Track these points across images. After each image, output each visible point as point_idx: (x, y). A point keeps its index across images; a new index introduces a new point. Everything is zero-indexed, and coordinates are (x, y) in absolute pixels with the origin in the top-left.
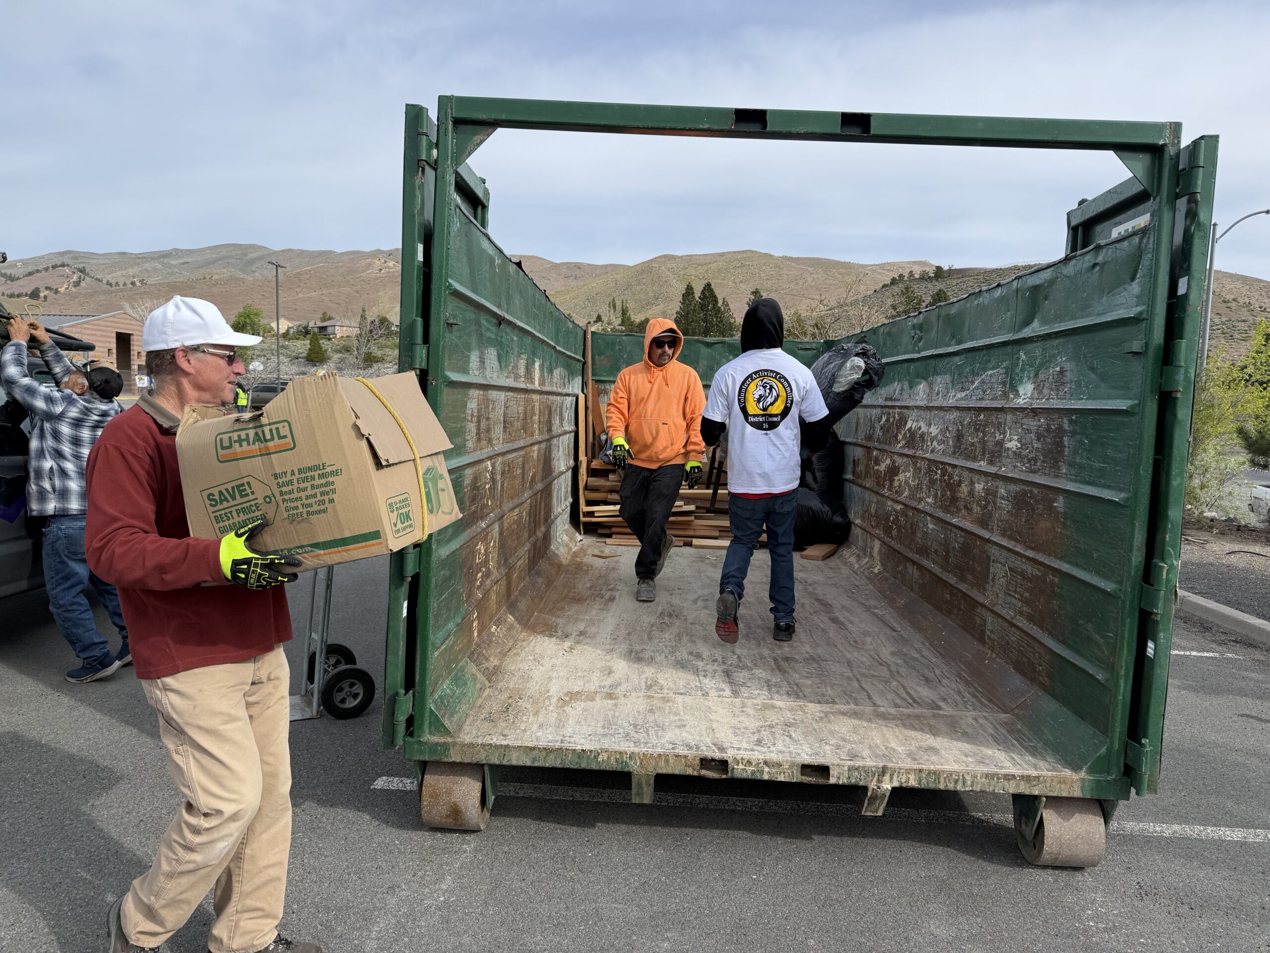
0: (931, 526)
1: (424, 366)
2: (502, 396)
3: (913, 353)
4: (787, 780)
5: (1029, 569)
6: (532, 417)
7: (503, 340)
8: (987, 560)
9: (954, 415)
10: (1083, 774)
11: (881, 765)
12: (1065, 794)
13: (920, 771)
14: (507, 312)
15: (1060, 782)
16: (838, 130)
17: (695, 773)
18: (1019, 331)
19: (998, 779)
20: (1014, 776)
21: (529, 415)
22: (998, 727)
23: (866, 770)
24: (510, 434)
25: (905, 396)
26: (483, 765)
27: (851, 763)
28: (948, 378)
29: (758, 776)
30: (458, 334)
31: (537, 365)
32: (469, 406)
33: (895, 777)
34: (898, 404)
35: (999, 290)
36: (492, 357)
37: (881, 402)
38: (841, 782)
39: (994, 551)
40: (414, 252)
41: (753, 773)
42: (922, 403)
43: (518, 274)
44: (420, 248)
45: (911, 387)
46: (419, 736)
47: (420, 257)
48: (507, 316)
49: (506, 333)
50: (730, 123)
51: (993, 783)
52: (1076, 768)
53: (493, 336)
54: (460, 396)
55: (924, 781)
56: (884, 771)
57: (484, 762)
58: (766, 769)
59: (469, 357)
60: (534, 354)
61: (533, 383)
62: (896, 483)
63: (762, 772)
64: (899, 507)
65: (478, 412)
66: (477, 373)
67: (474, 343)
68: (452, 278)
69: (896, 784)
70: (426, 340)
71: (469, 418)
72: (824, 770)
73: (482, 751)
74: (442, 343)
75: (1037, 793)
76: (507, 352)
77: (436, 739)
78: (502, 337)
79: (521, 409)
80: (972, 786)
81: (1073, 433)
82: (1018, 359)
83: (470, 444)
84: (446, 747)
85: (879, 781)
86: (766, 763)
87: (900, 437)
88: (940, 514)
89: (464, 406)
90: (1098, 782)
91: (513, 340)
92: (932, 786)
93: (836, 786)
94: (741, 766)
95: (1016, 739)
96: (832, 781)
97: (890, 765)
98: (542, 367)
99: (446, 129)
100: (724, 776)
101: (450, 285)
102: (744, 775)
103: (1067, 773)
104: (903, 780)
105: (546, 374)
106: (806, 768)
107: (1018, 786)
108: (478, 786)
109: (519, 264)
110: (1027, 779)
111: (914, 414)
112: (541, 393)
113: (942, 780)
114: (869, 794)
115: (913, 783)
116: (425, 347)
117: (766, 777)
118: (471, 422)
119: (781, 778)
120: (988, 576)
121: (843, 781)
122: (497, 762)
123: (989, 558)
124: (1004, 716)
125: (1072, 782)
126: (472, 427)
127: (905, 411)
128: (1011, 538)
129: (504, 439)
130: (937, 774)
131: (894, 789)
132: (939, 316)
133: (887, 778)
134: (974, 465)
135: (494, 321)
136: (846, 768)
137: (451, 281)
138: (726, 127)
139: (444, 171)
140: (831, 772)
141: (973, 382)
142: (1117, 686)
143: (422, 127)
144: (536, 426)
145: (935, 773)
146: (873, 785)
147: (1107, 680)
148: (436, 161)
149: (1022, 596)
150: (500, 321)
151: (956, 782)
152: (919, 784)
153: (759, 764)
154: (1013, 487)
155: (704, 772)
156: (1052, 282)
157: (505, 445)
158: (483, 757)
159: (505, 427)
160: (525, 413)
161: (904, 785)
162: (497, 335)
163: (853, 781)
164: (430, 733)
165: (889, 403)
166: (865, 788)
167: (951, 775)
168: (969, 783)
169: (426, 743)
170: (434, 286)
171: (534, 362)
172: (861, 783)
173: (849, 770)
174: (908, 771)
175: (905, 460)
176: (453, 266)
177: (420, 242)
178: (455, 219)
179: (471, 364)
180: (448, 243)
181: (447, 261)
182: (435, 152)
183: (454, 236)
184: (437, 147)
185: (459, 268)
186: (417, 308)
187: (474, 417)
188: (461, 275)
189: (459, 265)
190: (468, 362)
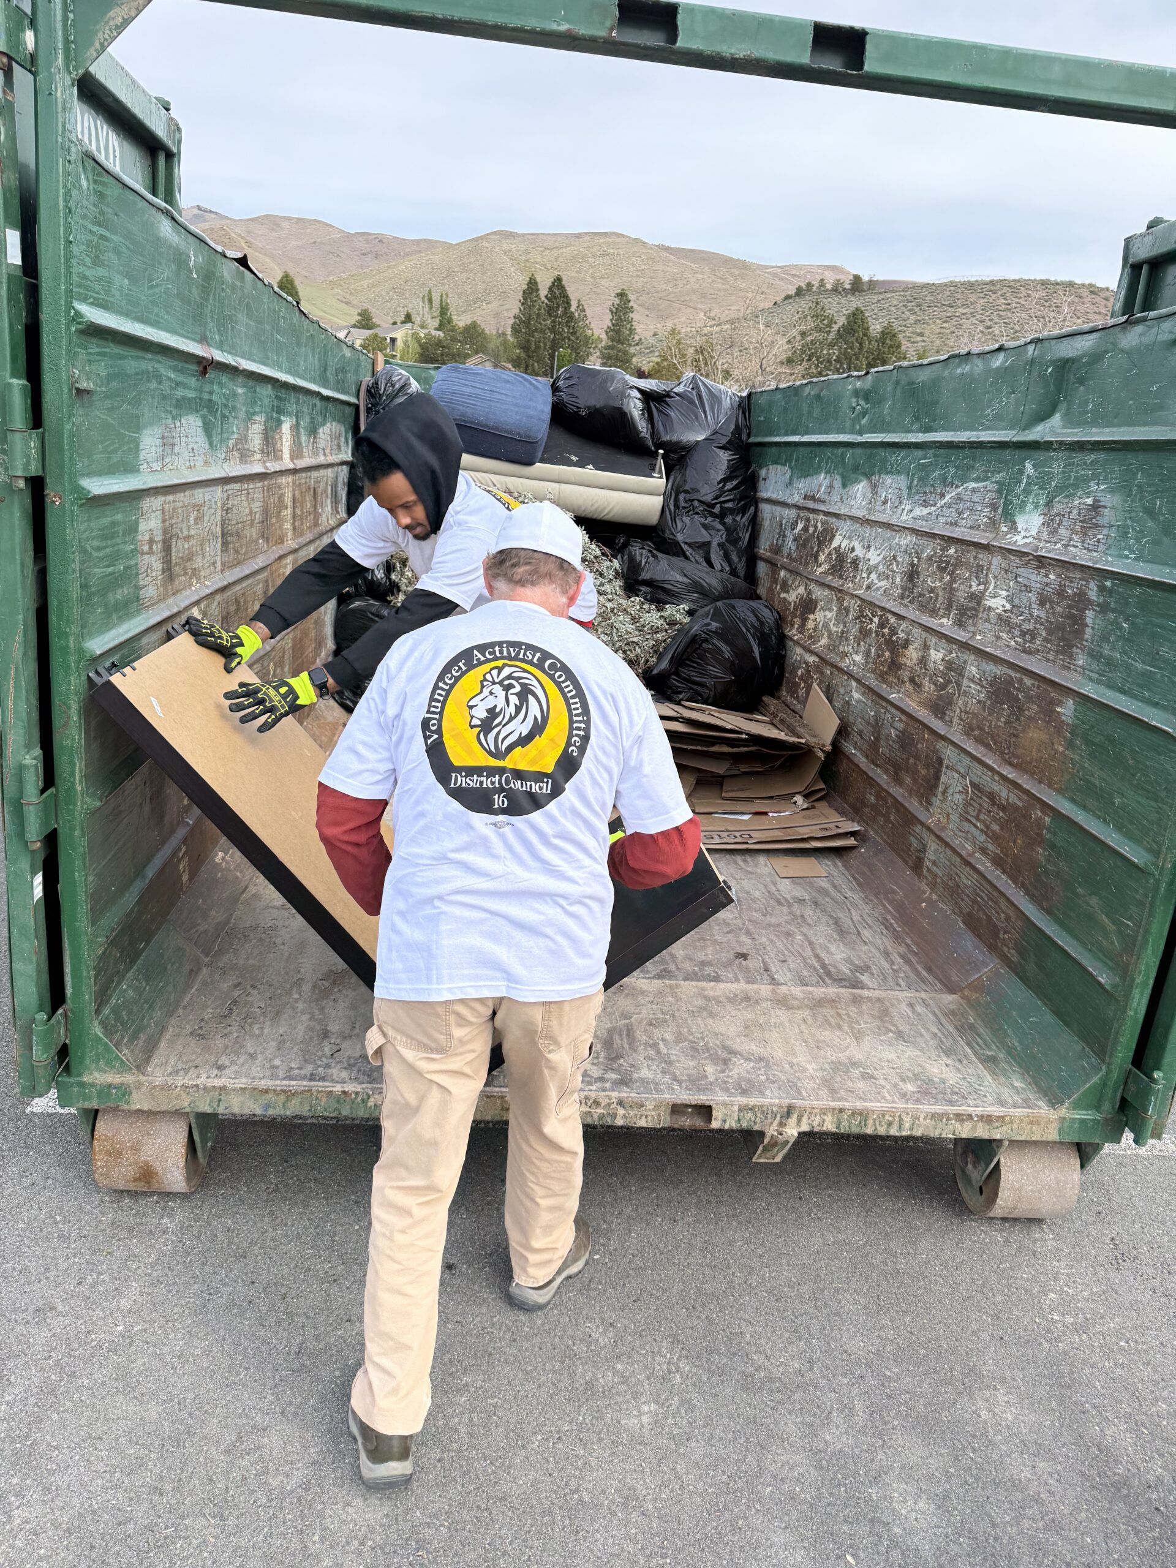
0: (856, 695)
1: (34, 470)
2: (218, 492)
3: (852, 432)
4: (651, 1125)
5: (1004, 793)
6: (279, 512)
7: (215, 398)
8: (937, 765)
9: (907, 540)
10: (1063, 1112)
11: (787, 1102)
12: (1035, 1137)
13: (841, 1110)
14: (220, 347)
15: (1031, 1123)
16: (804, 57)
18: (1028, 426)
19: (948, 1119)
20: (970, 1116)
21: (273, 511)
22: (943, 1021)
23: (764, 1111)
24: (237, 552)
25: (835, 497)
26: (184, 1116)
27: (743, 1100)
28: (902, 481)
29: (609, 1121)
30: (107, 403)
31: (286, 427)
32: (142, 527)
33: (805, 1119)
34: (822, 508)
35: (1001, 356)
36: (192, 431)
37: (797, 498)
38: (727, 1127)
39: (949, 754)
40: (1, 246)
41: (602, 1116)
42: (860, 514)
43: (242, 278)
44: (13, 240)
45: (844, 486)
46: (80, 1075)
47: (14, 255)
48: (219, 356)
49: (221, 385)
50: (608, 24)
51: (940, 1125)
52: (1054, 1102)
53: (191, 395)
54: (119, 517)
55: (845, 1124)
56: (789, 1111)
57: (189, 1109)
58: (621, 1111)
59: (137, 442)
60: (280, 411)
61: (278, 458)
62: (810, 624)
63: (614, 1116)
64: (811, 659)
65: (165, 532)
66: (157, 468)
67: (147, 410)
68: (84, 299)
69: (805, 1128)
70: (37, 419)
71: (146, 548)
72: (705, 1111)
73: (184, 1095)
74: (68, 427)
75: (998, 1137)
76: (224, 416)
77: (108, 1078)
78: (211, 393)
79: (257, 506)
80: (911, 1129)
81: (1104, 608)
82: (1021, 472)
83: (150, 592)
84: (125, 1091)
85: (782, 1124)
86: (621, 1103)
87: (822, 557)
88: (872, 681)
89: (133, 529)
90: (1083, 1122)
91: (235, 395)
92: (855, 1130)
93: (720, 1131)
95: (969, 1044)
96: (715, 1124)
97: (798, 1103)
98: (295, 429)
101: (78, 314)
103: (1043, 1110)
104: (815, 1123)
105: (303, 439)
106: (677, 1109)
107: (974, 1128)
109: (243, 262)
110: (987, 1119)
111: (845, 527)
112: (294, 471)
113: (870, 1122)
114: (766, 1141)
115: (829, 1125)
116: (35, 433)
117: (620, 1122)
118: (151, 552)
119: (642, 1123)
120: (936, 786)
121: (731, 1124)
122: (209, 1110)
123: (940, 761)
124: (949, 999)
125: (1049, 1122)
126: (155, 562)
127: (833, 520)
128: (979, 740)
129: (223, 564)
130: (864, 1115)
131: (802, 1135)
132: (897, 383)
133: (793, 1120)
134: (933, 623)
135: (194, 367)
136: (736, 1108)
137: (83, 308)
138: (602, 33)
139: (50, 79)
140: (714, 1113)
141: (942, 496)
142: (1128, 997)
144: (288, 526)
145: (861, 1114)
146: (771, 1131)
148: (33, 58)
149: (988, 827)
150: (205, 366)
151: (890, 1124)
152: (838, 1127)
153: (610, 1104)
154: (990, 668)
156: (1096, 357)
157: (227, 573)
158: (186, 1104)
159: (225, 544)
160: (266, 511)
161: (816, 1129)
162: (200, 390)
163: (745, 1125)
164: (98, 1071)
165: (811, 504)
166: (762, 1134)
167: (884, 1115)
168: (907, 1125)
169: (92, 1085)
170: (44, 316)
171: (279, 423)
172: (756, 1128)
173: (740, 1110)
174: (824, 1112)
175: (827, 592)
176: (85, 277)
177: (13, 227)
178: (84, 183)
179: (143, 455)
180: (68, 230)
181: (69, 267)
182: (29, 37)
183: (84, 217)
184: (33, 24)
185: (99, 280)
186: (14, 359)
187: (156, 542)
188: (108, 292)
189: (101, 272)
190: (137, 450)
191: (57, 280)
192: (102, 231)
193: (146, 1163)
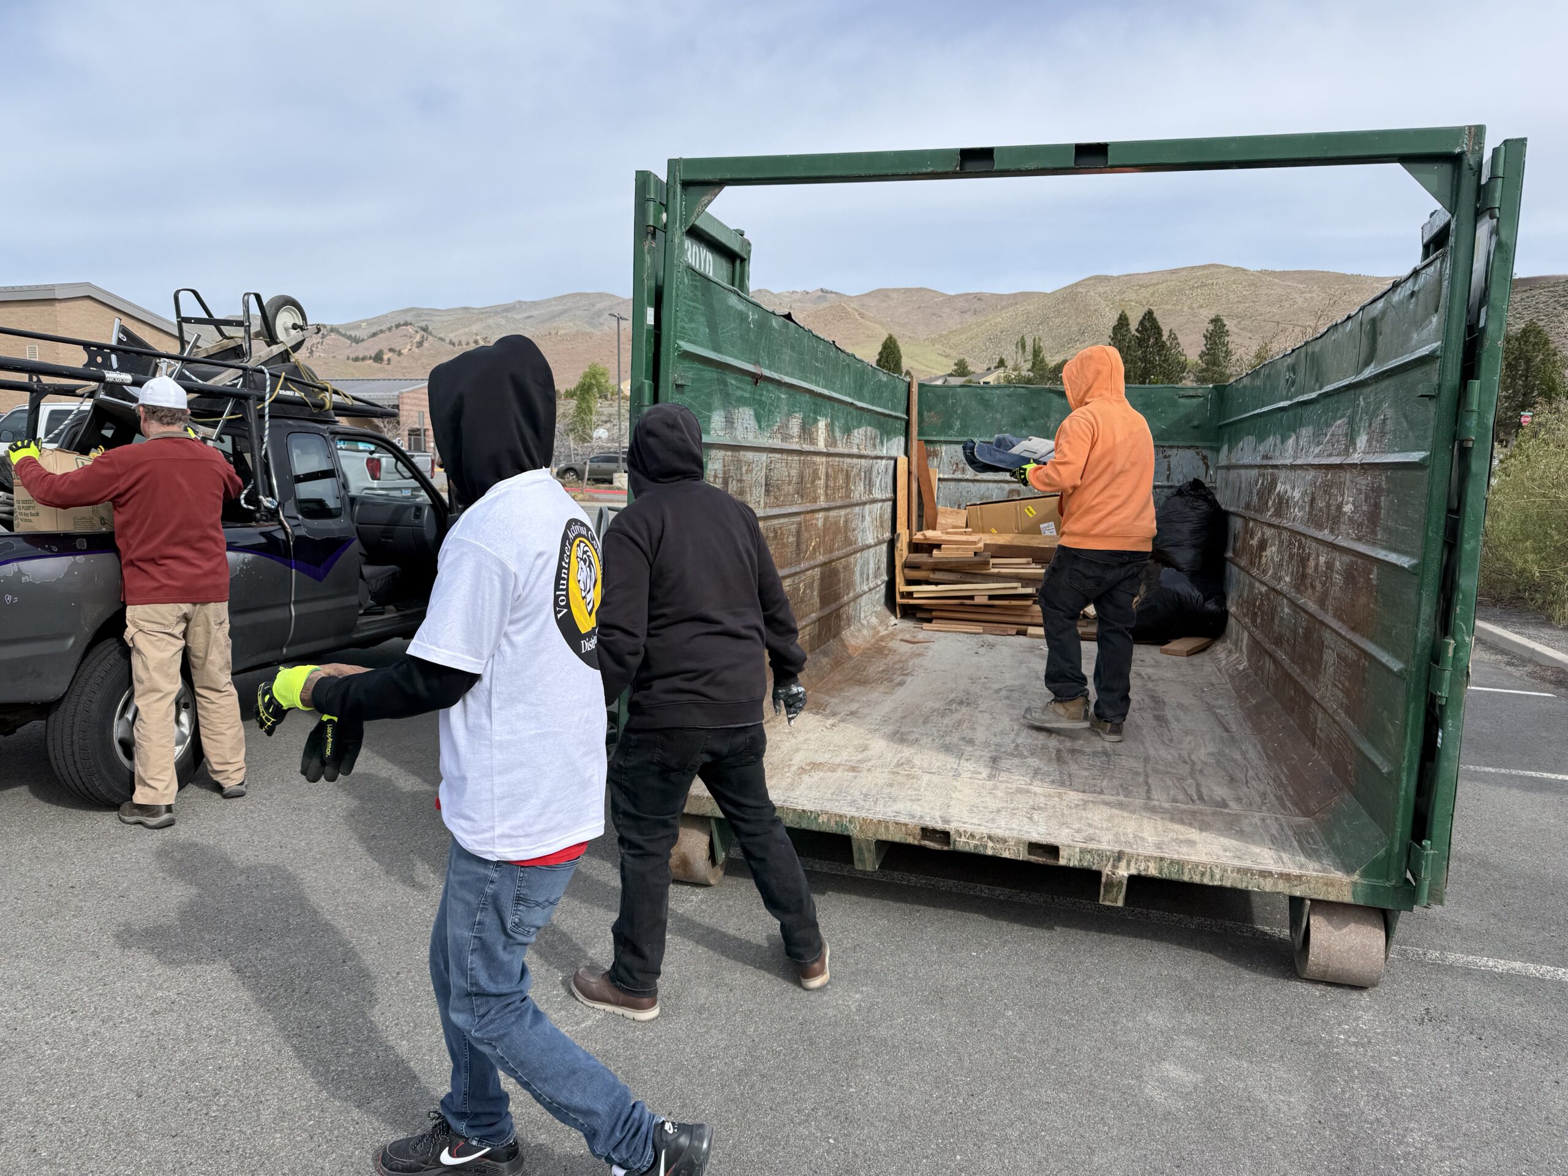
0: (1286, 610)
2: (764, 457)
3: (1286, 399)
4: (1013, 857)
5: (1351, 654)
6: (813, 482)
7: (763, 398)
8: (1321, 646)
9: (1310, 475)
10: (1356, 877)
11: (1117, 849)
12: (1332, 898)
13: (1162, 859)
14: (769, 368)
15: (1326, 884)
16: (1072, 164)
17: (916, 843)
18: (1361, 372)
19: (1252, 874)
20: (1270, 873)
21: (808, 478)
22: (1286, 829)
23: (1100, 853)
24: (776, 498)
25: (1277, 454)
26: (709, 818)
27: (1085, 845)
28: (1310, 429)
29: (981, 851)
30: (692, 394)
31: (822, 424)
33: (1133, 864)
34: (1270, 463)
35: (1350, 323)
36: (747, 417)
37: (1259, 461)
38: (1071, 865)
39: (1327, 635)
40: (643, 316)
41: (976, 846)
42: (1288, 462)
43: (787, 327)
44: (650, 312)
45: (1283, 442)
47: (650, 320)
48: (767, 373)
49: (768, 390)
50: (954, 164)
51: (1245, 879)
52: (1349, 870)
53: (747, 395)
55: (1166, 870)
56: (1120, 856)
57: (710, 815)
58: (990, 844)
59: (709, 418)
60: (816, 413)
61: (813, 441)
62: (1264, 560)
63: (986, 847)
64: (1264, 589)
65: (724, 473)
66: (721, 433)
67: (717, 400)
68: (683, 339)
69: (1133, 871)
72: (1053, 850)
75: (1298, 894)
76: (770, 411)
78: (761, 395)
79: (794, 472)
80: (1221, 880)
81: (1389, 492)
82: (1358, 405)
85: (1115, 867)
86: (990, 837)
87: (1270, 503)
88: (1293, 594)
90: (1373, 887)
91: (779, 398)
92: (1175, 877)
93: (1066, 869)
94: (963, 839)
95: (1298, 841)
96: (1062, 862)
97: (1127, 850)
98: (830, 427)
99: (675, 193)
100: (946, 848)
101: (679, 346)
102: (967, 849)
103: (1339, 875)
104: (1142, 868)
105: (838, 434)
106: (1033, 847)
107: (1275, 884)
108: (706, 839)
109: (788, 317)
110: (1286, 877)
111: (1282, 474)
112: (828, 455)
113: (1186, 871)
114: (1103, 880)
115: (1153, 871)
117: (990, 852)
119: (1006, 855)
120: (1320, 666)
121: (1074, 863)
123: (1323, 643)
124: (1301, 820)
125: (1341, 884)
127: (1276, 471)
128: (1340, 619)
129: (766, 504)
130: (1181, 864)
131: (1131, 878)
132: (1307, 353)
133: (1123, 863)
134: (1319, 535)
135: (749, 379)
136: (1077, 850)
137: (681, 343)
138: (951, 169)
139: (673, 234)
140: (1061, 853)
141: (1326, 435)
142: (1399, 780)
143: (649, 193)
144: (821, 491)
145: (1178, 863)
146: (1107, 871)
147: (1390, 773)
148: (665, 225)
149: (1343, 685)
150: (756, 378)
151: (1203, 874)
152: (1160, 873)
153: (982, 838)
154: (1347, 559)
155: (927, 843)
156: (1384, 313)
157: (768, 510)
158: (709, 810)
159: (767, 492)
160: (801, 476)
161: (1143, 873)
162: (754, 393)
163: (1085, 864)
165: (1265, 462)
166: (1099, 874)
167: (1197, 866)
168: (1218, 877)
170: (663, 349)
171: (816, 421)
172: (1094, 868)
173: (1081, 852)
174: (1148, 859)
175: (1273, 531)
176: (683, 328)
177: (650, 306)
178: (686, 281)
179: (712, 425)
180: (677, 305)
181: (676, 323)
182: (664, 216)
183: (685, 298)
184: (667, 210)
185: (692, 329)
186: (647, 370)
188: (696, 336)
189: (693, 325)
190: (709, 422)
191: (669, 330)
192: (695, 304)
193: (684, 854)
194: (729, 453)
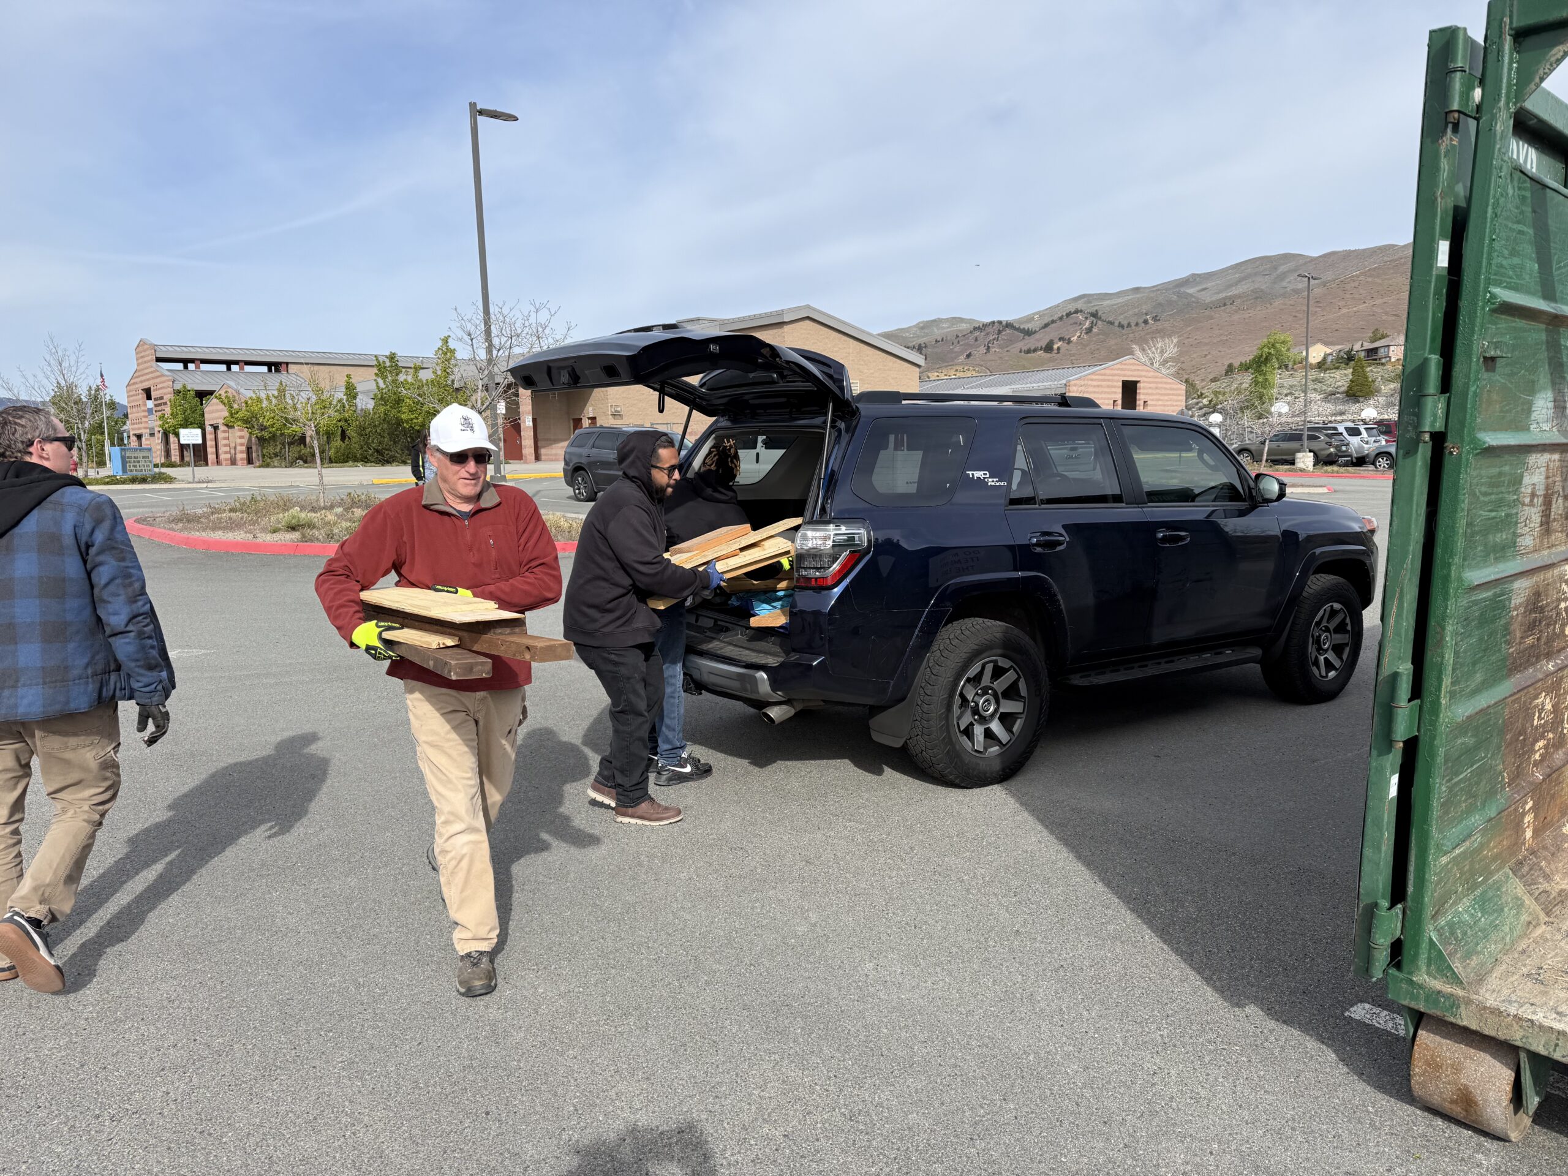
1: (1439, 426)
26: (1517, 1048)
30: (1507, 370)
32: (1527, 480)
40: (1432, 254)
44: (1444, 248)
46: (1410, 973)
47: (1443, 260)
54: (1506, 468)
57: (1519, 1044)
59: (1530, 404)
65: (1547, 488)
66: (1546, 427)
67: (1543, 376)
68: (1498, 284)
70: (1446, 386)
71: (1527, 500)
73: (1516, 1027)
74: (1473, 389)
77: (1437, 984)
83: (1527, 541)
84: (1454, 1003)
89: (1518, 481)
99: (1500, 52)
101: (1493, 296)
108: (1508, 1075)
116: (1443, 398)
118: (1531, 504)
126: (1534, 515)
137: (1497, 290)
139: (1493, 118)
143: (1454, 60)
148: (1479, 108)
158: (1518, 1037)
164: (1429, 974)
169: (1421, 986)
170: (1464, 304)
176: (1502, 266)
177: (1444, 238)
178: (1510, 191)
179: (1534, 416)
180: (1493, 231)
181: (1490, 259)
182: (1477, 93)
183: (1507, 218)
184: (1482, 83)
185: (1513, 267)
186: (1433, 340)
187: (1538, 496)
188: (1519, 277)
189: (1516, 261)
190: (1529, 411)
191: (1478, 274)
192: (1520, 227)
193: (1466, 1087)
194: (1556, 456)
